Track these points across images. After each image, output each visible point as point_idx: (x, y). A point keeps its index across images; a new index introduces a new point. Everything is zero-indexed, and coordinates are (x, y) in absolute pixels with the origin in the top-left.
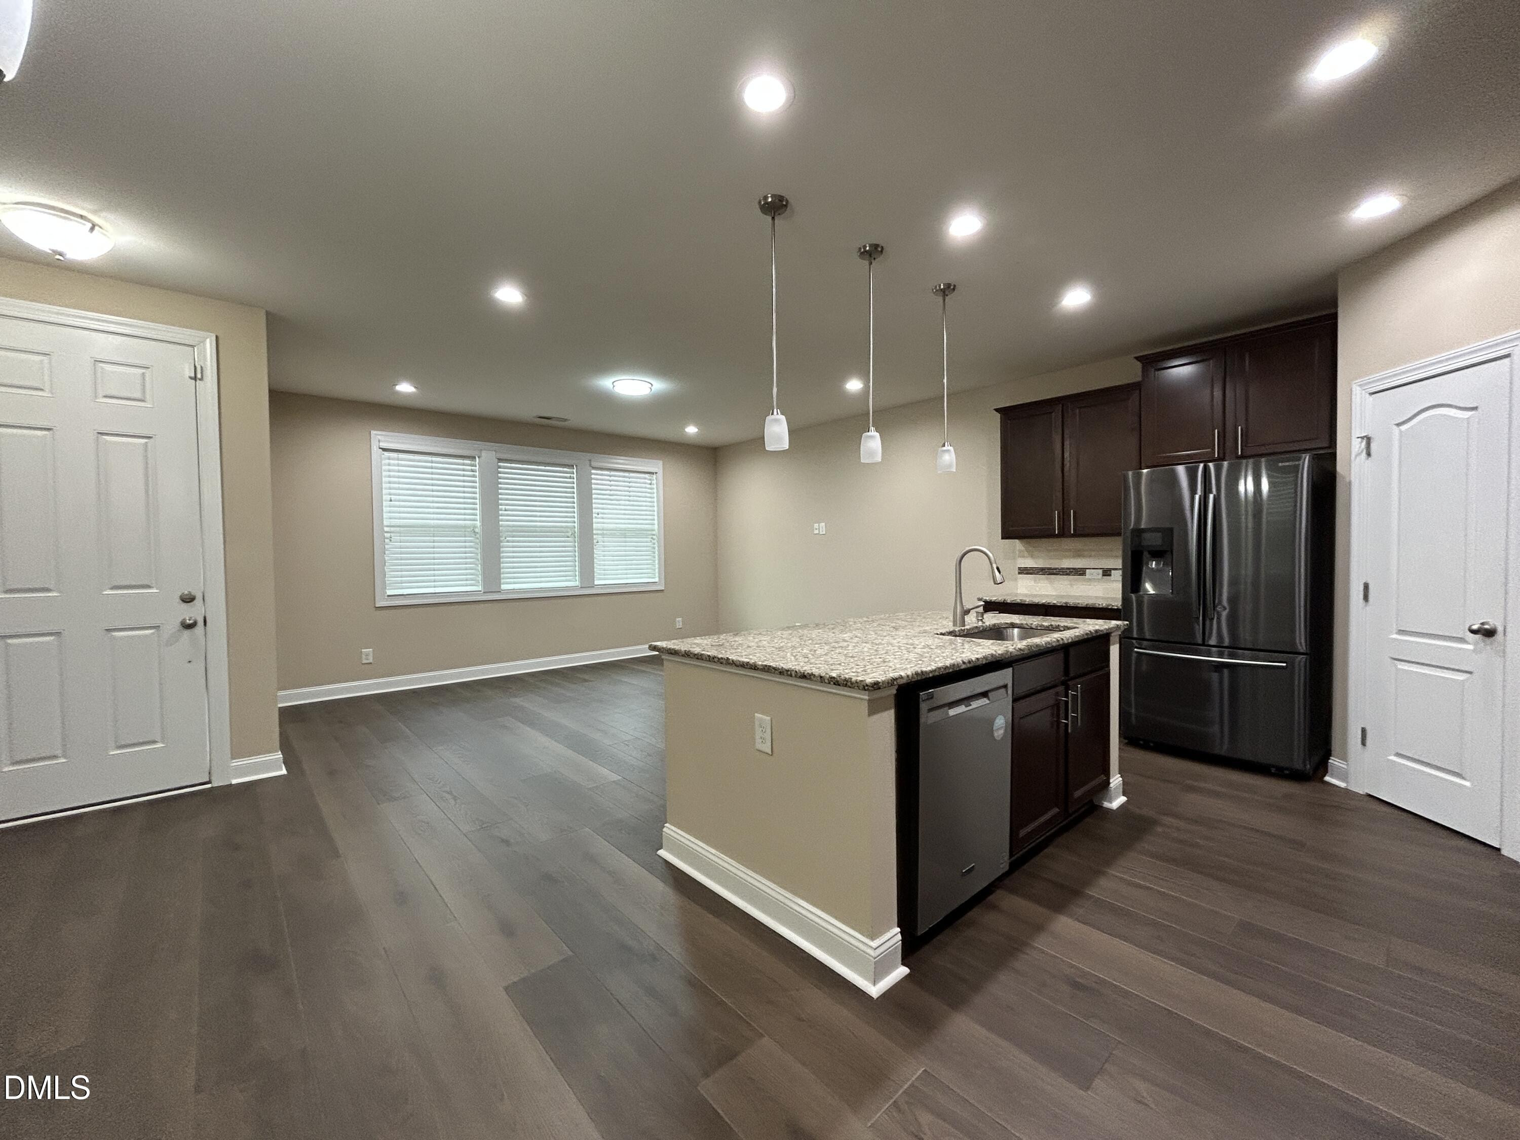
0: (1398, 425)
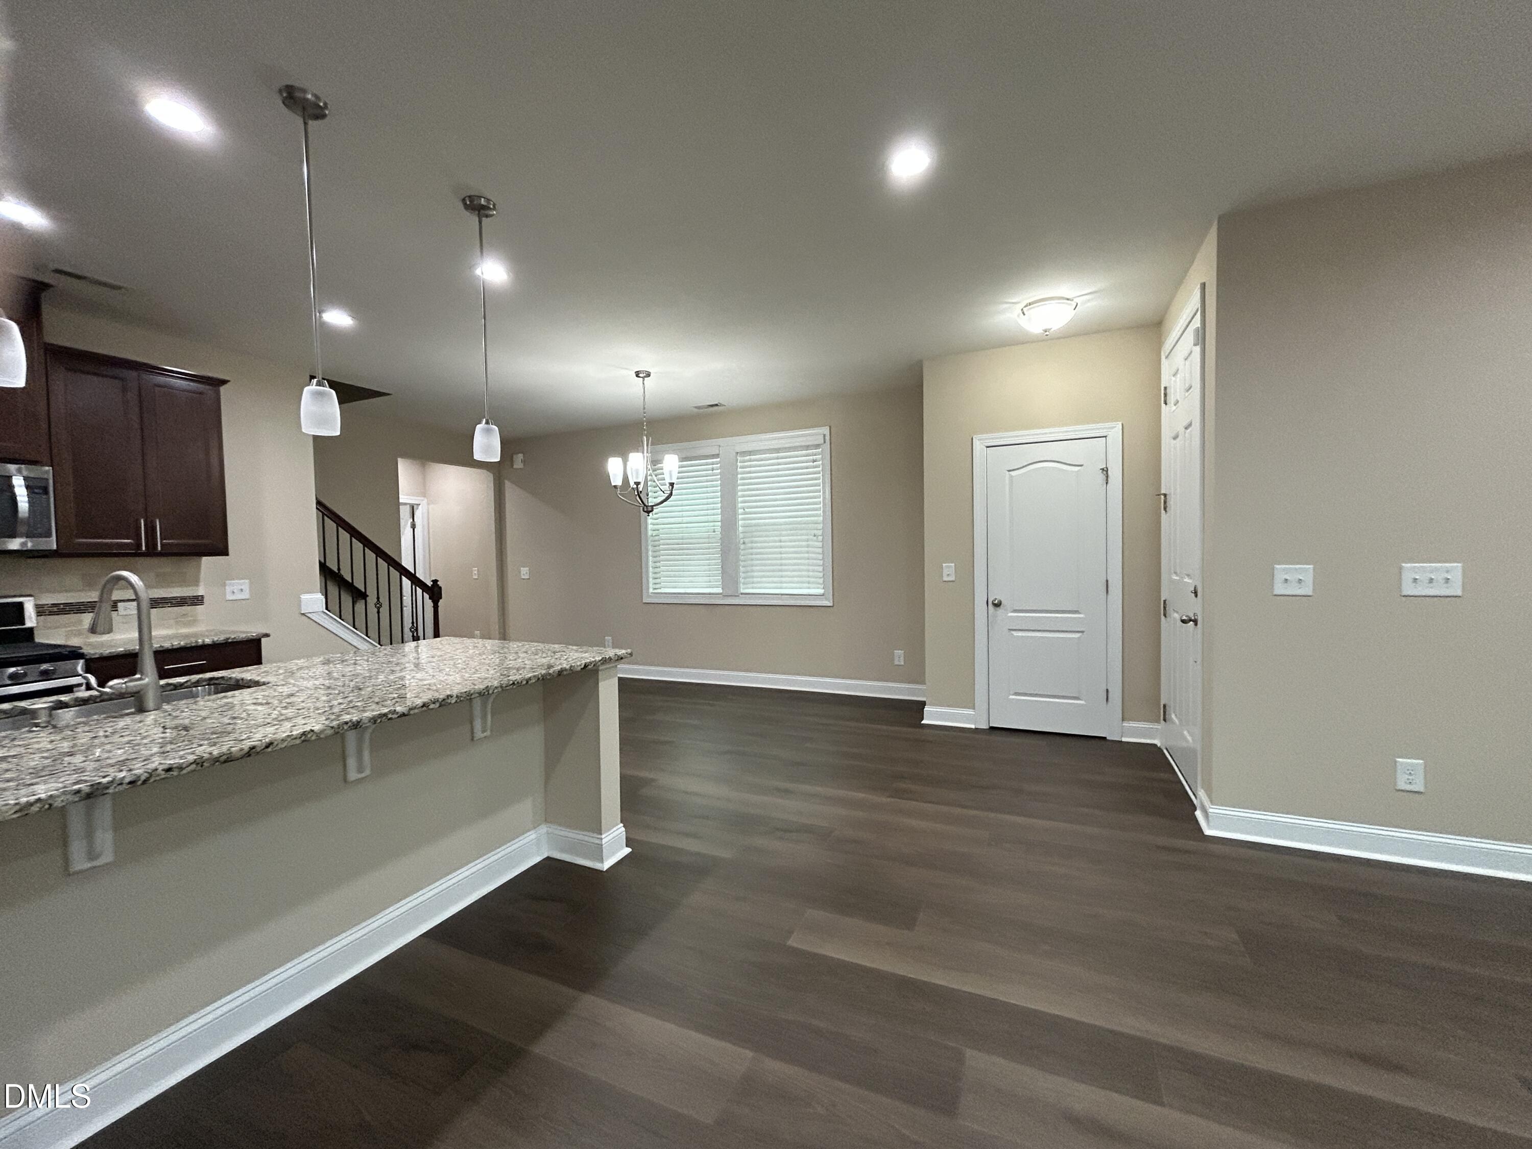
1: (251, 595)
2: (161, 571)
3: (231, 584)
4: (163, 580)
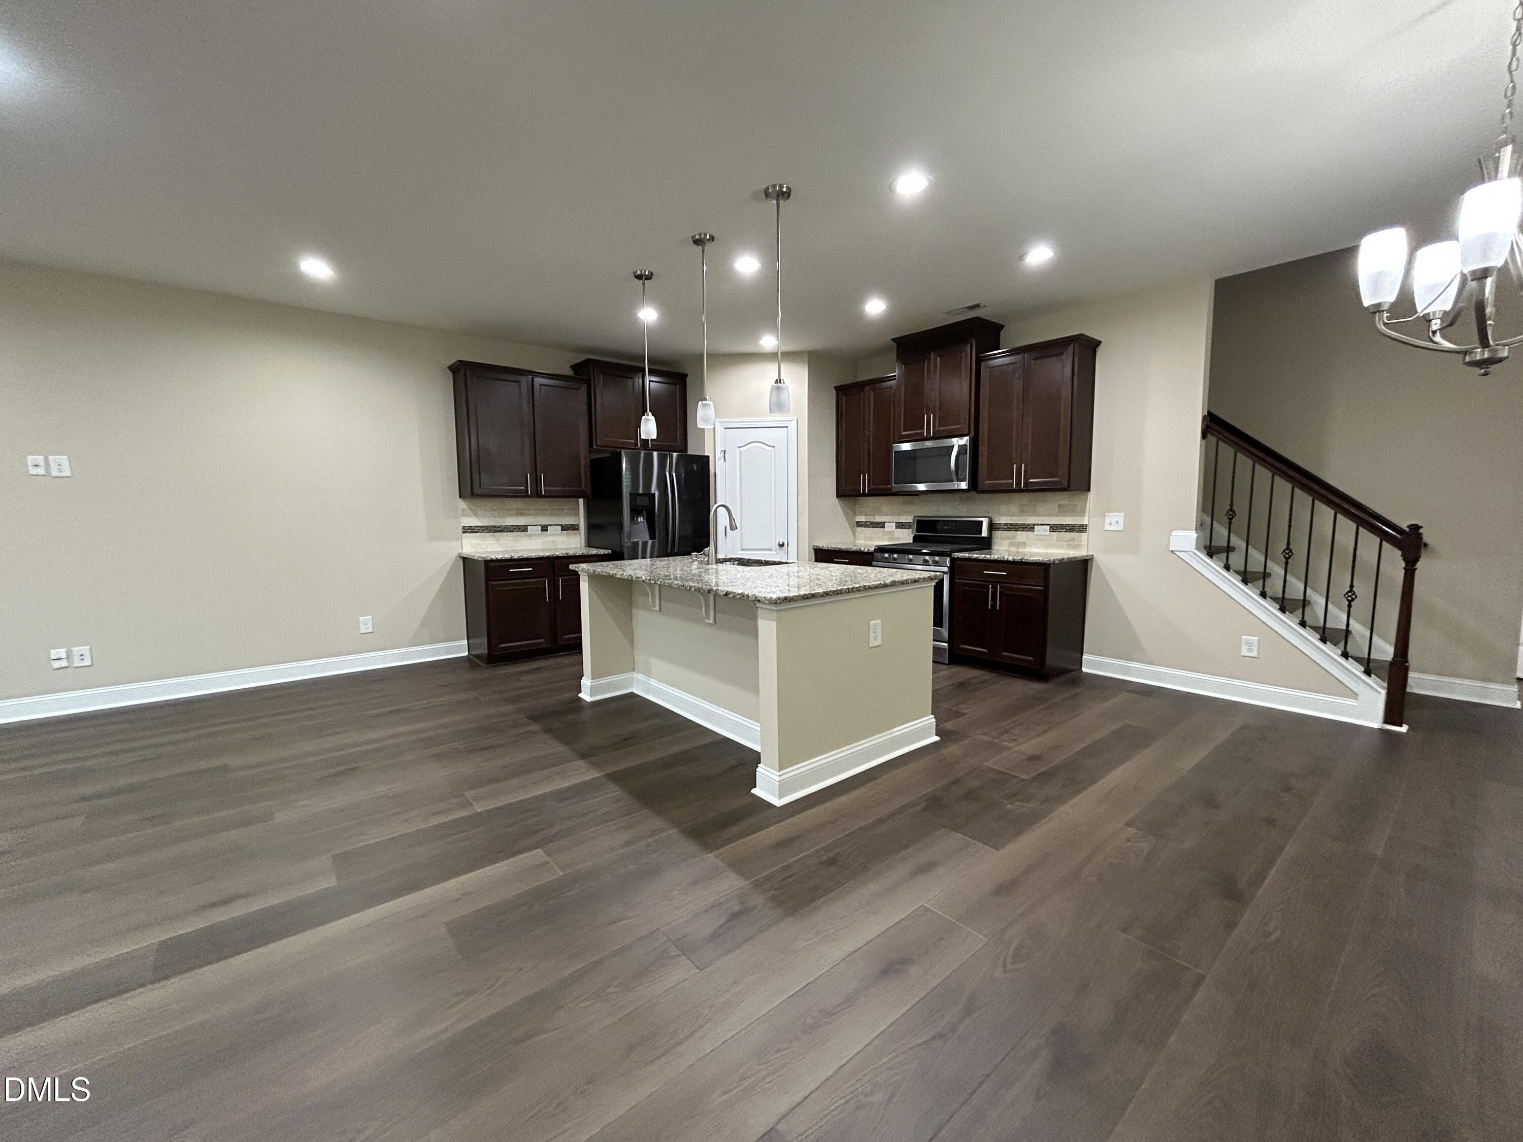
0: (739, 447)
1: (1124, 527)
2: (1061, 502)
3: (1109, 516)
4: (1062, 510)
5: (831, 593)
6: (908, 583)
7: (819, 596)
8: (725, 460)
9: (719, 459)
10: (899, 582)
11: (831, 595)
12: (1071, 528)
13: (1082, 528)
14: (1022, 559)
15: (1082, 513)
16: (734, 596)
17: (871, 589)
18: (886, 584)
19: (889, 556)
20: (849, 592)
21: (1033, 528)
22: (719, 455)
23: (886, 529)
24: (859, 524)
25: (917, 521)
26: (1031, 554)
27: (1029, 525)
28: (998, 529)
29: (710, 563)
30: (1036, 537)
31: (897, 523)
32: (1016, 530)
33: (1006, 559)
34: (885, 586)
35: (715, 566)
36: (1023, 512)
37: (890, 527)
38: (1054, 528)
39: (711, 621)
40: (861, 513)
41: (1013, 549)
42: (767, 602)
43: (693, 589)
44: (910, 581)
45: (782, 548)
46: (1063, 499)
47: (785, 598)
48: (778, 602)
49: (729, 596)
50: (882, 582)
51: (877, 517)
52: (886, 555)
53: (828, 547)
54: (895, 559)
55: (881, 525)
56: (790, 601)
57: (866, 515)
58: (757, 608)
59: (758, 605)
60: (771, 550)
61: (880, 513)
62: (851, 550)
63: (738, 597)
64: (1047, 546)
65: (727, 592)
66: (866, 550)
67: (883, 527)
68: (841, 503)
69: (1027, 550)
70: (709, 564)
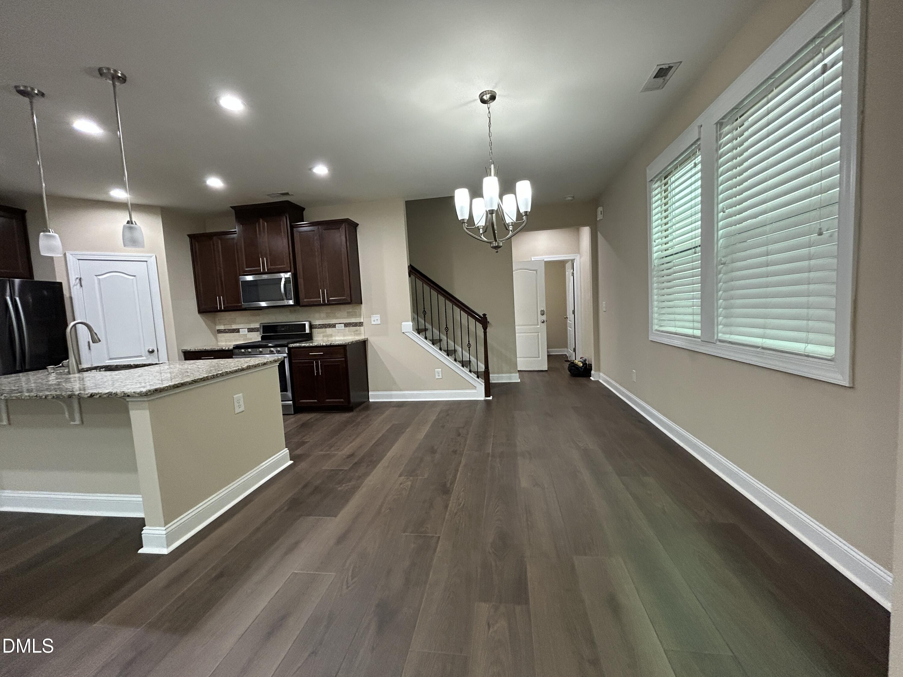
0: (96, 276)
1: (381, 322)
2: (348, 311)
3: (373, 317)
4: (350, 315)
5: (198, 381)
6: (260, 366)
7: (188, 384)
8: (81, 286)
9: (74, 285)
10: (252, 366)
11: (199, 382)
12: (356, 325)
13: (361, 324)
14: (331, 344)
15: (360, 316)
16: (100, 396)
17: (232, 373)
18: (243, 369)
19: (245, 350)
20: (214, 378)
21: (335, 326)
22: (73, 281)
23: (241, 333)
24: (220, 331)
25: (263, 326)
26: (336, 341)
27: (333, 324)
28: (316, 328)
29: (71, 372)
30: (337, 331)
31: (248, 329)
32: (326, 328)
33: (322, 345)
34: (243, 370)
35: (77, 375)
36: (328, 317)
37: (243, 332)
38: (346, 325)
39: (78, 422)
40: (220, 324)
41: (325, 339)
42: (137, 395)
43: (50, 397)
44: (260, 365)
45: (152, 354)
46: (348, 308)
47: (156, 390)
48: (149, 393)
49: (95, 397)
50: (240, 368)
51: (233, 326)
52: (243, 350)
53: (195, 349)
54: (250, 352)
55: (237, 331)
56: (160, 392)
57: (224, 325)
58: (128, 402)
59: (128, 399)
60: (141, 356)
61: (235, 323)
62: (215, 349)
63: (105, 396)
64: (344, 336)
65: (91, 395)
66: (227, 349)
67: (239, 332)
68: (203, 318)
69: (333, 338)
70: (70, 374)
